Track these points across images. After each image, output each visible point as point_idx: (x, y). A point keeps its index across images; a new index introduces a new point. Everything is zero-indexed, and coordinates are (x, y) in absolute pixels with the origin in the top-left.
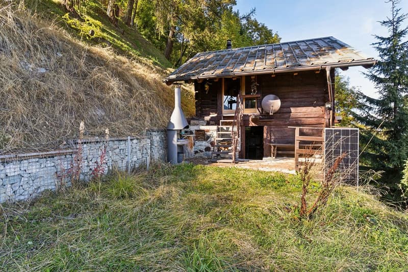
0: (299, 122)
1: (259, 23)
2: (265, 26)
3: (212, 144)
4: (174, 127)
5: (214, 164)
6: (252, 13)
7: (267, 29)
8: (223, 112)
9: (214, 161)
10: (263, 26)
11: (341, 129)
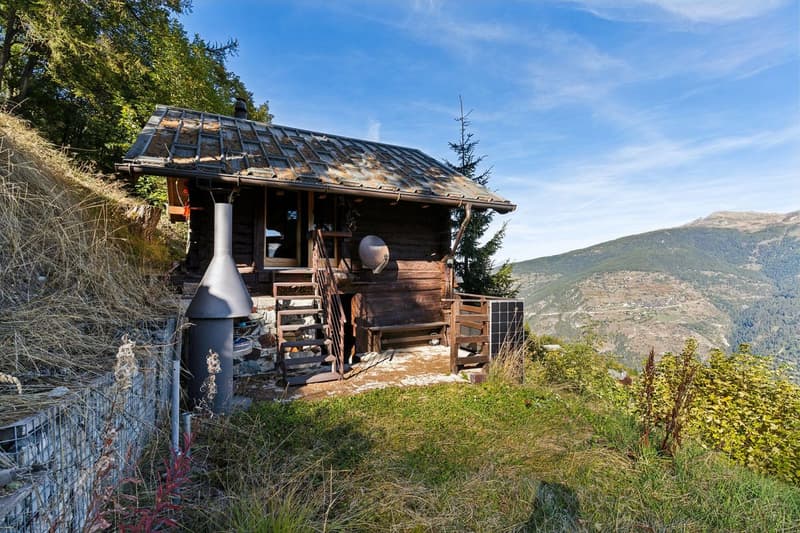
0: (410, 286)
1: (228, 71)
2: (240, 81)
3: (267, 340)
4: (230, 312)
5: (304, 388)
6: (230, 47)
7: (243, 89)
8: (265, 263)
9: (302, 382)
10: (236, 80)
11: (499, 301)
